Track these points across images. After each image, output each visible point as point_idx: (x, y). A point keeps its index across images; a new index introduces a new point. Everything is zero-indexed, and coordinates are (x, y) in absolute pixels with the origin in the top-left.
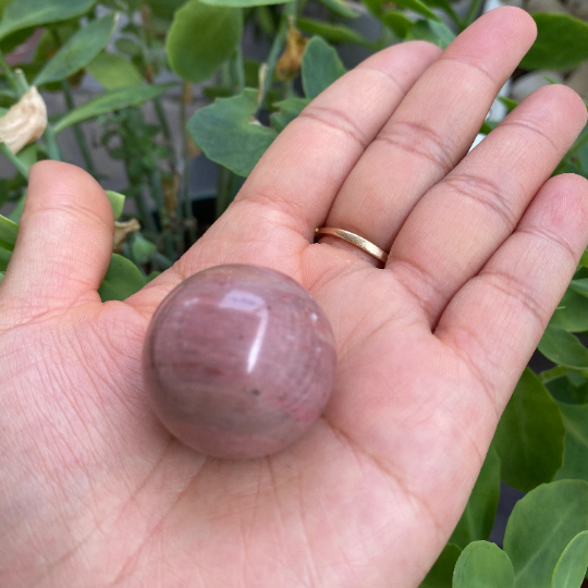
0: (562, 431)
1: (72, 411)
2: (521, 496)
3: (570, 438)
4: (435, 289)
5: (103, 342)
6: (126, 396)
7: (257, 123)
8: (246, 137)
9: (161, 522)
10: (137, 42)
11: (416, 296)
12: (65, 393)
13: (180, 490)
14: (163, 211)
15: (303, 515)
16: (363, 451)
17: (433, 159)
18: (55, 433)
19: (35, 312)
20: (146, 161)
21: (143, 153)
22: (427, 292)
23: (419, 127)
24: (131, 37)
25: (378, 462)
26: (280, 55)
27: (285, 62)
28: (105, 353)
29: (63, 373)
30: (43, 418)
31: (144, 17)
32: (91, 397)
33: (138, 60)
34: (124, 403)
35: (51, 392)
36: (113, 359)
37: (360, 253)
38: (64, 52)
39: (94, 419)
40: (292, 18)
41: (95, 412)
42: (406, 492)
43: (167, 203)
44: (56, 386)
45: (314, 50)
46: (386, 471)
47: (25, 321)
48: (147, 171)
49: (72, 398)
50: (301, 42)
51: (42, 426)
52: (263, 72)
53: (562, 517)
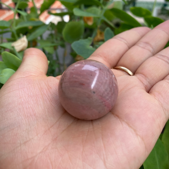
1: (35, 101)
4: (149, 82)
5: (46, 85)
6: (51, 100)
7: (91, 47)
8: (88, 50)
9: (57, 138)
11: (143, 83)
12: (34, 96)
13: (64, 129)
15: (102, 139)
17: (150, 51)
18: (29, 106)
19: (27, 75)
22: (146, 83)
23: (147, 43)
28: (46, 88)
29: (34, 91)
32: (41, 99)
34: (50, 102)
37: (126, 73)
39: (41, 104)
40: (99, 26)
42: (137, 135)
44: (31, 93)
46: (131, 127)
47: (24, 77)
49: (36, 98)
50: (101, 34)
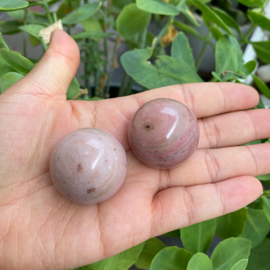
0: (245, 219)
2: (222, 240)
3: (248, 222)
8: (143, 67)
10: (103, 14)
14: (97, 88)
16: (99, 217)
20: (96, 66)
21: (95, 62)
24: (101, 11)
26: (163, 35)
27: (165, 38)
31: (109, 4)
33: (101, 21)
38: (74, 13)
40: (172, 21)
43: (100, 85)
45: (179, 37)
48: (95, 70)
50: (174, 32)
52: (155, 41)
53: (237, 253)
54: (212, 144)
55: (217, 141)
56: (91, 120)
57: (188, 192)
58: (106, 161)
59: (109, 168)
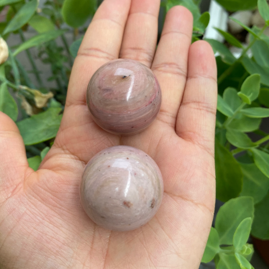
1: (51, 225)
4: (172, 117)
5: (46, 190)
11: (167, 123)
12: (43, 219)
13: (108, 236)
16: (175, 195)
19: (11, 190)
25: (182, 197)
30: (41, 233)
32: (55, 216)
33: (53, 18)
35: (38, 221)
36: (55, 196)
39: (61, 224)
41: (60, 221)
42: (196, 204)
46: (186, 199)
49: (47, 220)
51: (42, 236)
54: (148, 59)
55: (147, 53)
56: (72, 158)
57: (189, 103)
58: (135, 174)
59: (143, 175)
